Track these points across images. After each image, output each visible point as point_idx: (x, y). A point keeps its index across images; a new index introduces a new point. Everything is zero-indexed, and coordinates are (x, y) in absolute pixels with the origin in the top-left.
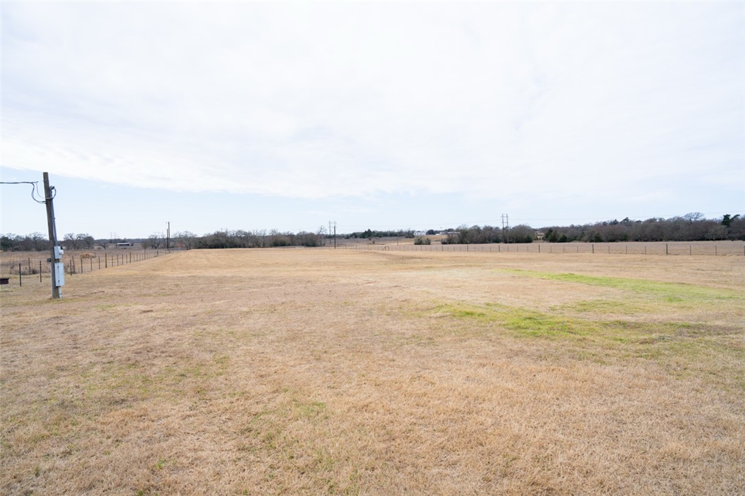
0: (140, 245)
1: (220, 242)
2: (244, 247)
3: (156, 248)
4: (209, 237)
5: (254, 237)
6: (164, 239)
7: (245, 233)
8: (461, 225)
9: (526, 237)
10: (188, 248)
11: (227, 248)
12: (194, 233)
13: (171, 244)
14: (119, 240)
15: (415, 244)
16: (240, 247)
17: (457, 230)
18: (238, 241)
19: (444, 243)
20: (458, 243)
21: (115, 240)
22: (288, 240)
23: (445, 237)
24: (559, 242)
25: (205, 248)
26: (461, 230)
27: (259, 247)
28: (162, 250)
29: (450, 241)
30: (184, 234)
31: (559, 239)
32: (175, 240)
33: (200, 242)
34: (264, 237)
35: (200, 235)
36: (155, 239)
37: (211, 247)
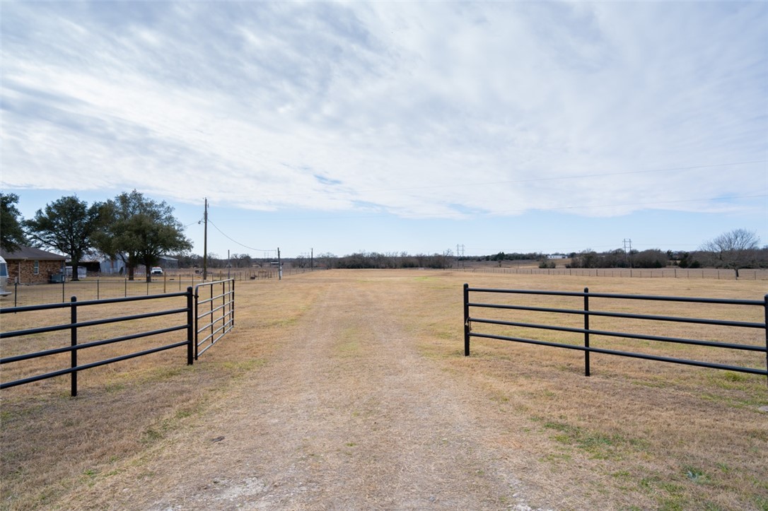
0: (289, 264)
1: (357, 263)
2: (378, 268)
3: (302, 267)
4: (348, 258)
5: (387, 258)
6: (309, 259)
7: (379, 255)
8: (585, 249)
9: (654, 262)
10: (329, 267)
11: (362, 268)
12: (335, 255)
13: (315, 264)
14: (272, 259)
15: (540, 267)
16: (374, 268)
17: (581, 255)
18: (372, 262)
19: (568, 267)
20: (582, 267)
21: (268, 259)
22: (415, 262)
23: (569, 261)
24: (691, 267)
25: (344, 268)
26: (586, 254)
27: (391, 267)
28: (308, 270)
29: (574, 265)
30: (326, 255)
31: (690, 265)
32: (318, 260)
33: (340, 263)
34: (396, 258)
35: (340, 255)
36: (303, 259)
37: (348, 268)
